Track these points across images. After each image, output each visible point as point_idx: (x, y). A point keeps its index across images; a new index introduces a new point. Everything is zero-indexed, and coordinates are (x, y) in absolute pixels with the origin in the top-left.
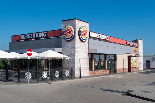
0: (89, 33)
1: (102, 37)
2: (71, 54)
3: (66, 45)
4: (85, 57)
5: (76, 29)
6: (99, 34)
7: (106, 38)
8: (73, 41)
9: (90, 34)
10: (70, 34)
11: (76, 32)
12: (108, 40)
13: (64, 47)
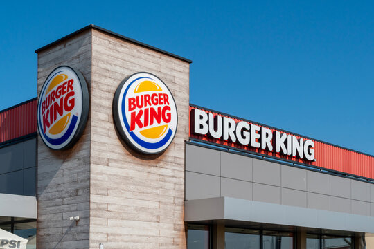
0: (187, 117)
1: (274, 142)
2: (70, 227)
3: (51, 175)
4: (161, 240)
5: (93, 85)
6: (255, 128)
7: (298, 147)
8: (82, 153)
9: (198, 122)
10: (65, 112)
11: (94, 100)
12: (310, 158)
13: (45, 187)
